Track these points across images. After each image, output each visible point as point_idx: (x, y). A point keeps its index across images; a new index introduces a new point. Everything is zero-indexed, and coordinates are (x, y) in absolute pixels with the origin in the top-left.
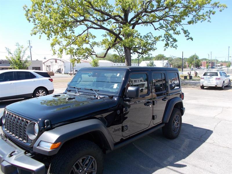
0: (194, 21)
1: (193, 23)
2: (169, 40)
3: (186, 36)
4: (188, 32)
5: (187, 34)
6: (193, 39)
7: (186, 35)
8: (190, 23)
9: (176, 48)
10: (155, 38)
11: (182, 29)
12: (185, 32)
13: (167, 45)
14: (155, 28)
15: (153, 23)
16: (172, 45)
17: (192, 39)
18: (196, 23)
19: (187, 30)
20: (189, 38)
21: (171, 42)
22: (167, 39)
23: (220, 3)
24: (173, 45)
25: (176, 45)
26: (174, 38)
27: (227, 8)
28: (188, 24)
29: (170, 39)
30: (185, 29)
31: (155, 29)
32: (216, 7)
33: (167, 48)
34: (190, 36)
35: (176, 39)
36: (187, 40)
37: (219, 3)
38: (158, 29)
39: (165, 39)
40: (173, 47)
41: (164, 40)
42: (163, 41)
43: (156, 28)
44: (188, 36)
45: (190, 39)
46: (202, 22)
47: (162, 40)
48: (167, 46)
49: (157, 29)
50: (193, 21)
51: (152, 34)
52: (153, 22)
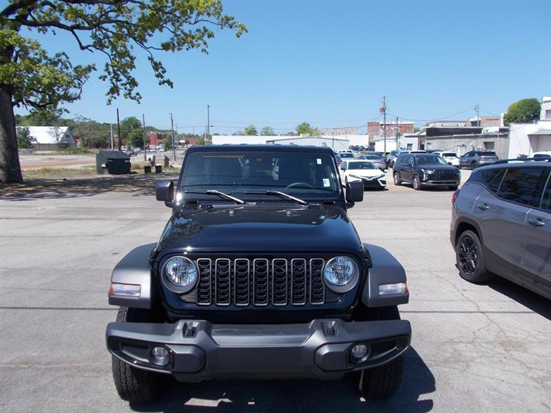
0: (176, 45)
1: (173, 50)
2: (118, 80)
3: (157, 76)
4: (161, 67)
5: (160, 70)
6: (174, 85)
7: (157, 73)
8: (166, 47)
9: (138, 101)
10: (76, 68)
11: (149, 59)
12: (157, 66)
13: (114, 90)
14: (80, 44)
15: (75, 30)
16: (127, 92)
17: (170, 84)
18: (179, 49)
19: (160, 63)
20: (164, 82)
21: (122, 85)
22: (114, 77)
23: (235, 20)
24: (130, 94)
25: (138, 94)
26: (130, 77)
27: (247, 31)
28: (161, 48)
29: (122, 77)
30: (157, 60)
31: (83, 48)
32: (227, 25)
33: (115, 98)
34: (166, 77)
35: (136, 80)
36: (160, 84)
37: (233, 19)
38: (89, 48)
39: (109, 77)
40: (132, 98)
41: (105, 77)
42: (104, 80)
43: (83, 45)
44: (162, 77)
45: (166, 84)
46: (190, 50)
47: (100, 78)
48: (115, 95)
49: (87, 47)
50: (174, 44)
51: (68, 58)
52: (75, 28)
